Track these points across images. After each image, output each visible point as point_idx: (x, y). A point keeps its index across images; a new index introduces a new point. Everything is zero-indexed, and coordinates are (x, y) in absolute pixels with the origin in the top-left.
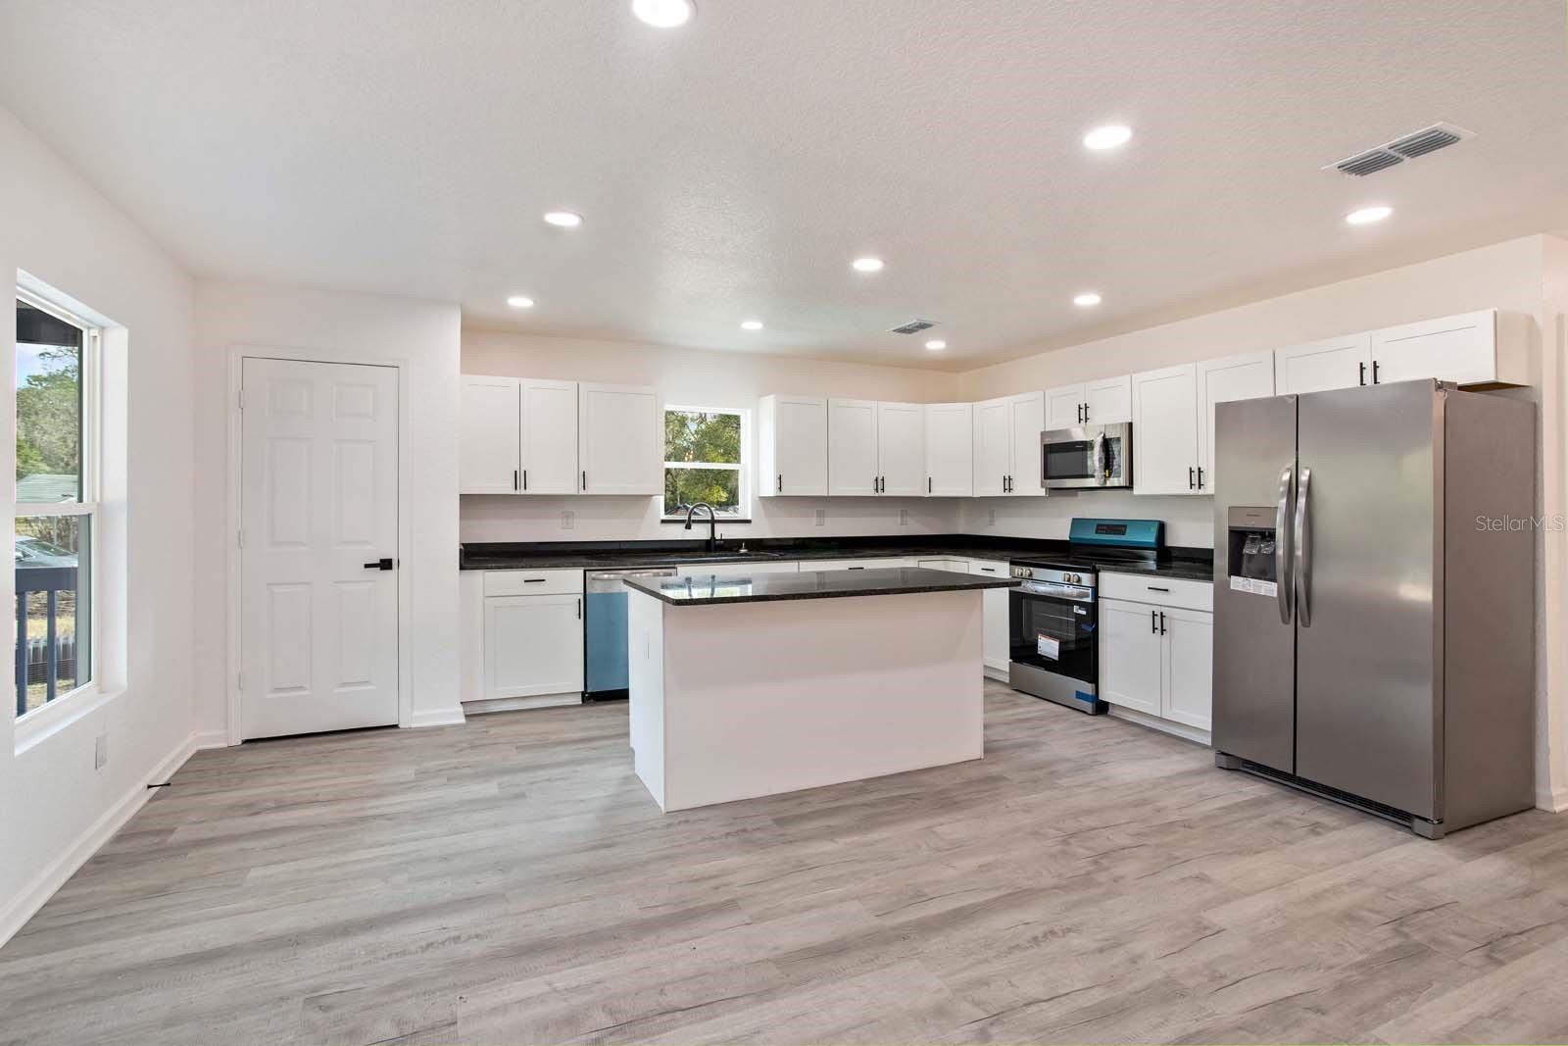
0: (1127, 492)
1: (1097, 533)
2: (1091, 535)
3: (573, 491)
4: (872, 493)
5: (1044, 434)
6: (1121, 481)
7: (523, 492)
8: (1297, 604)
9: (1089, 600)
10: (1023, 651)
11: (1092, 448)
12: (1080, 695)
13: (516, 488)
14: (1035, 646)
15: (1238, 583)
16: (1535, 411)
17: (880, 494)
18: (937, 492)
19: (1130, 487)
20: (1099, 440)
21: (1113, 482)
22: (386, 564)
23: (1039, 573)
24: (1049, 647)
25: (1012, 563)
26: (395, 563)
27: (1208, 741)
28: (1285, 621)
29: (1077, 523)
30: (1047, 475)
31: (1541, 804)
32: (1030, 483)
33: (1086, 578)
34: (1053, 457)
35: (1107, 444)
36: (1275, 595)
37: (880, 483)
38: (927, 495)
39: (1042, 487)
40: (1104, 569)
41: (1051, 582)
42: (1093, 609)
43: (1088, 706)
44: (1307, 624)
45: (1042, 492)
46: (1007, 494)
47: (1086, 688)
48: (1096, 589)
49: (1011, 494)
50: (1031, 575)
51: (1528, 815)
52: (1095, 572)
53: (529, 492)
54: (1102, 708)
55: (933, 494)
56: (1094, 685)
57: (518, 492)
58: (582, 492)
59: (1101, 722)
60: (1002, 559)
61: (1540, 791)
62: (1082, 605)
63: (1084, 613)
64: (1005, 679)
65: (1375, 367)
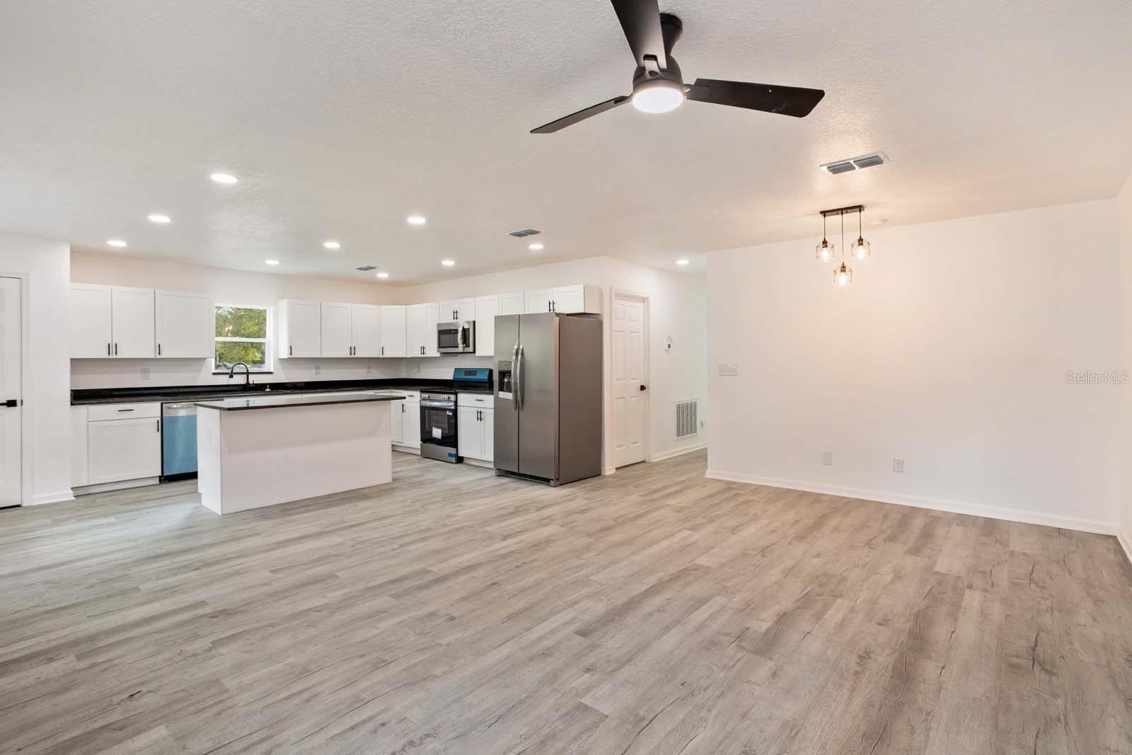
0: (473, 354)
1: (465, 375)
2: (462, 376)
3: (152, 356)
4: (349, 356)
5: (438, 325)
6: (471, 349)
7: (114, 356)
8: (519, 403)
9: (453, 408)
10: (426, 438)
11: (456, 333)
12: (450, 455)
13: (109, 354)
14: (431, 432)
15: (502, 395)
16: (600, 324)
17: (353, 356)
18: (386, 355)
19: (474, 352)
20: (460, 329)
21: (467, 350)
22: (11, 404)
23: (433, 396)
24: (437, 433)
25: (422, 392)
26: (19, 403)
27: (492, 466)
28: (516, 409)
29: (457, 370)
30: (440, 346)
31: (603, 474)
32: (433, 351)
33: (452, 397)
34: (442, 337)
35: (464, 330)
36: (512, 398)
37: (352, 350)
38: (381, 356)
39: (438, 352)
40: (461, 392)
41: (441, 401)
42: (455, 412)
43: (453, 459)
44: (522, 409)
45: (438, 355)
46: (422, 356)
47: (453, 451)
48: (456, 402)
49: (424, 356)
51: (599, 477)
52: (456, 394)
53: (119, 356)
54: (460, 460)
55: (384, 356)
56: (455, 449)
57: (111, 357)
58: (158, 357)
59: (459, 465)
60: (416, 390)
61: (603, 468)
62: (450, 410)
63: (451, 414)
64: (419, 453)
65: (553, 303)
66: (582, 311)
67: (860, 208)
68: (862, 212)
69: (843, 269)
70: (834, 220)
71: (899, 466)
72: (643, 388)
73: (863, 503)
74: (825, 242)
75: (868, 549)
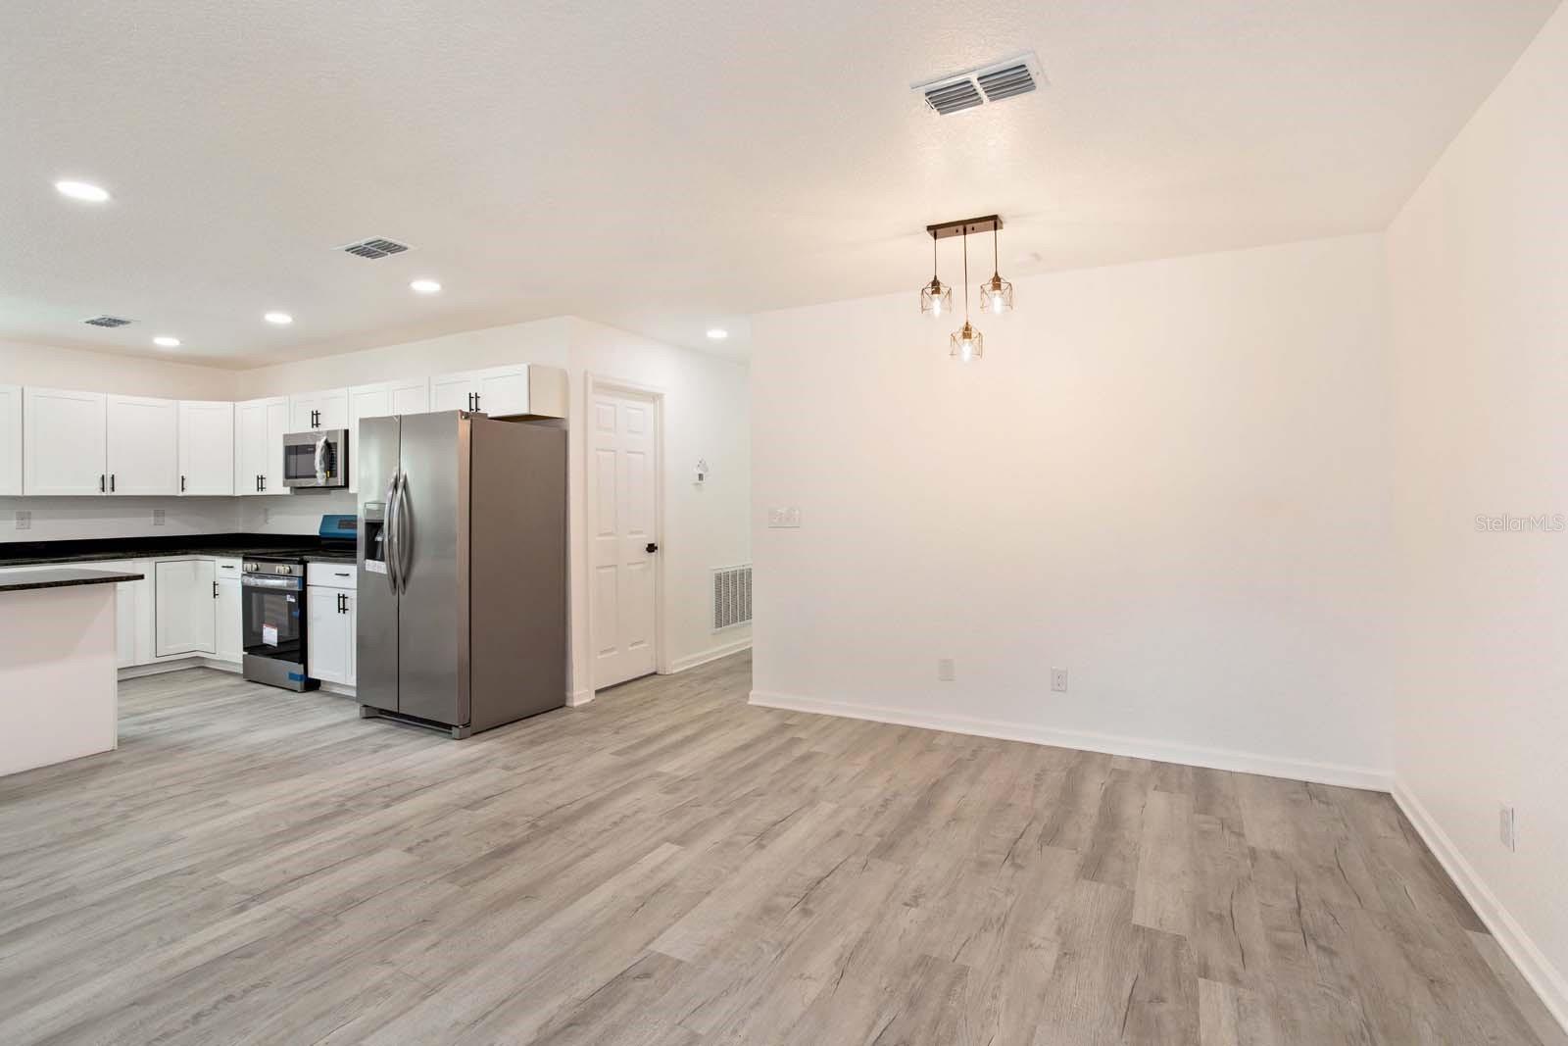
0: (345, 490)
1: (339, 528)
2: (335, 530)
5: (285, 436)
6: (340, 481)
8: (399, 581)
9: (297, 589)
10: (253, 646)
11: (314, 451)
12: (292, 676)
14: (260, 635)
15: (372, 566)
16: (565, 435)
17: (108, 492)
18: (190, 491)
19: (346, 485)
20: (320, 444)
21: (332, 482)
23: (265, 567)
24: (270, 636)
25: (245, 559)
27: (353, 694)
28: (394, 594)
29: (326, 519)
30: (287, 476)
31: (568, 704)
32: (277, 486)
33: (298, 570)
34: (293, 457)
35: (329, 447)
36: (385, 573)
37: (107, 481)
38: (181, 494)
39: (285, 485)
40: (313, 561)
41: (278, 577)
42: (302, 597)
43: (298, 685)
44: (403, 593)
45: (287, 491)
46: (260, 493)
47: (298, 669)
48: (304, 579)
49: (264, 493)
50: (290, 571)
51: (564, 710)
52: (304, 563)
54: (312, 685)
55: (187, 493)
56: (302, 666)
59: (311, 696)
60: (236, 556)
61: (568, 694)
62: (292, 593)
63: (293, 600)
64: (240, 670)
65: (477, 397)
66: (523, 410)
67: (994, 221)
68: (998, 231)
69: (967, 332)
70: (952, 244)
71: (1059, 682)
72: (651, 548)
73: (1004, 746)
74: (935, 284)
75: (1011, 871)
